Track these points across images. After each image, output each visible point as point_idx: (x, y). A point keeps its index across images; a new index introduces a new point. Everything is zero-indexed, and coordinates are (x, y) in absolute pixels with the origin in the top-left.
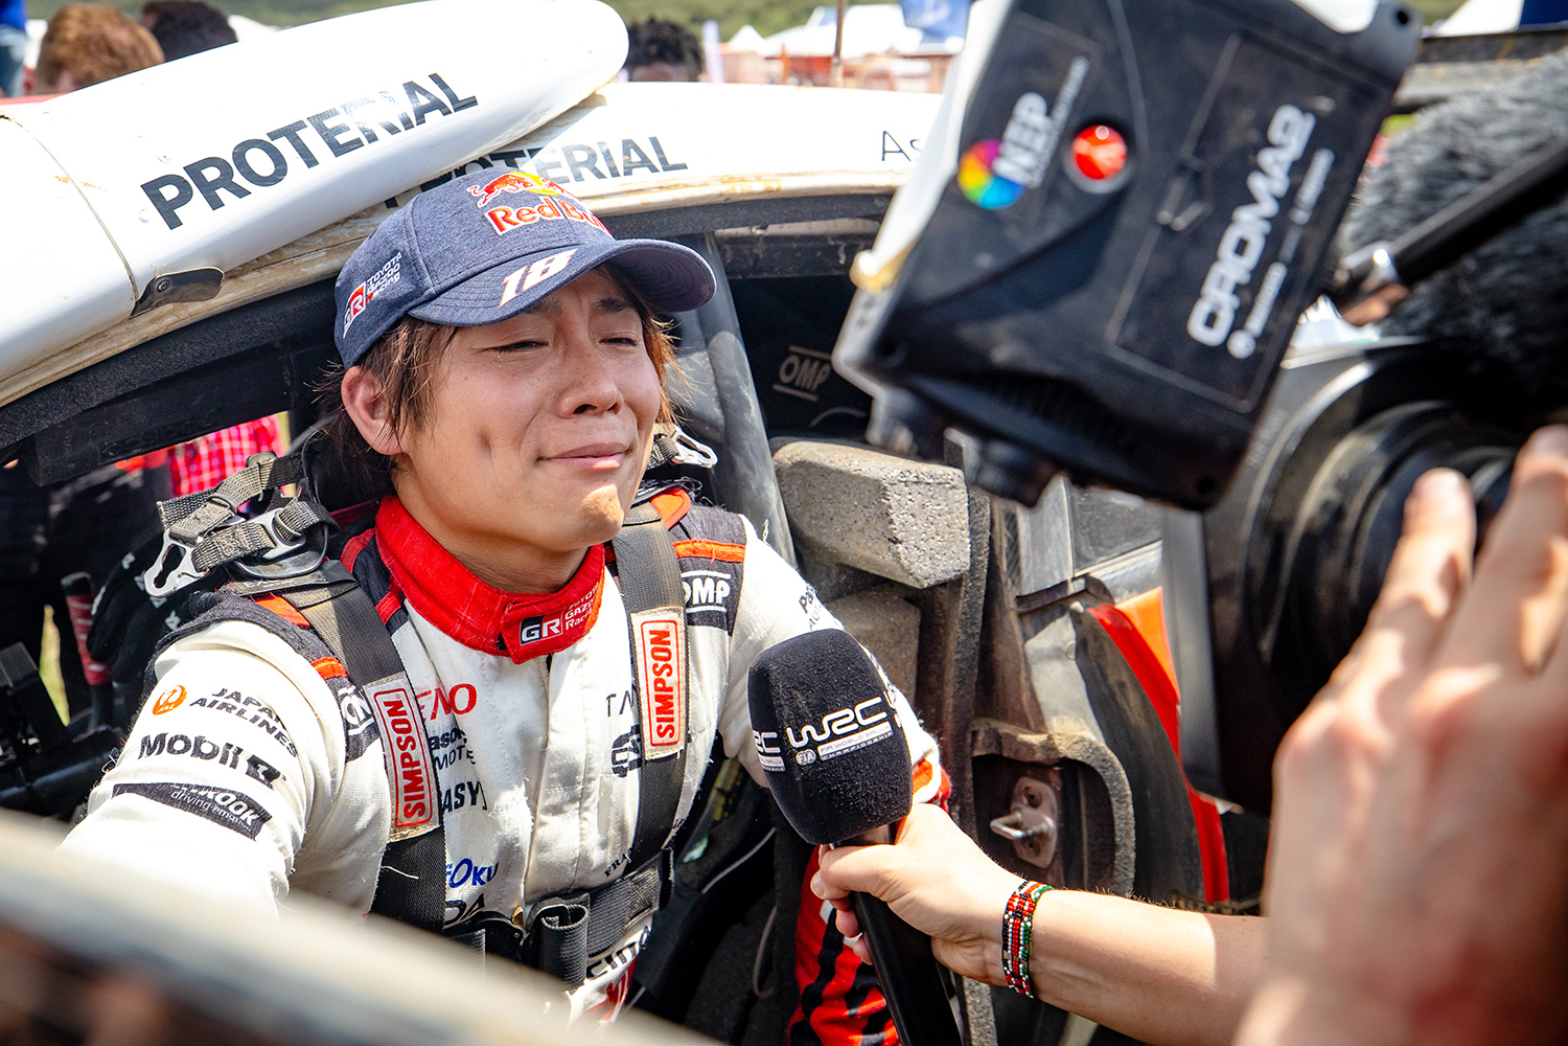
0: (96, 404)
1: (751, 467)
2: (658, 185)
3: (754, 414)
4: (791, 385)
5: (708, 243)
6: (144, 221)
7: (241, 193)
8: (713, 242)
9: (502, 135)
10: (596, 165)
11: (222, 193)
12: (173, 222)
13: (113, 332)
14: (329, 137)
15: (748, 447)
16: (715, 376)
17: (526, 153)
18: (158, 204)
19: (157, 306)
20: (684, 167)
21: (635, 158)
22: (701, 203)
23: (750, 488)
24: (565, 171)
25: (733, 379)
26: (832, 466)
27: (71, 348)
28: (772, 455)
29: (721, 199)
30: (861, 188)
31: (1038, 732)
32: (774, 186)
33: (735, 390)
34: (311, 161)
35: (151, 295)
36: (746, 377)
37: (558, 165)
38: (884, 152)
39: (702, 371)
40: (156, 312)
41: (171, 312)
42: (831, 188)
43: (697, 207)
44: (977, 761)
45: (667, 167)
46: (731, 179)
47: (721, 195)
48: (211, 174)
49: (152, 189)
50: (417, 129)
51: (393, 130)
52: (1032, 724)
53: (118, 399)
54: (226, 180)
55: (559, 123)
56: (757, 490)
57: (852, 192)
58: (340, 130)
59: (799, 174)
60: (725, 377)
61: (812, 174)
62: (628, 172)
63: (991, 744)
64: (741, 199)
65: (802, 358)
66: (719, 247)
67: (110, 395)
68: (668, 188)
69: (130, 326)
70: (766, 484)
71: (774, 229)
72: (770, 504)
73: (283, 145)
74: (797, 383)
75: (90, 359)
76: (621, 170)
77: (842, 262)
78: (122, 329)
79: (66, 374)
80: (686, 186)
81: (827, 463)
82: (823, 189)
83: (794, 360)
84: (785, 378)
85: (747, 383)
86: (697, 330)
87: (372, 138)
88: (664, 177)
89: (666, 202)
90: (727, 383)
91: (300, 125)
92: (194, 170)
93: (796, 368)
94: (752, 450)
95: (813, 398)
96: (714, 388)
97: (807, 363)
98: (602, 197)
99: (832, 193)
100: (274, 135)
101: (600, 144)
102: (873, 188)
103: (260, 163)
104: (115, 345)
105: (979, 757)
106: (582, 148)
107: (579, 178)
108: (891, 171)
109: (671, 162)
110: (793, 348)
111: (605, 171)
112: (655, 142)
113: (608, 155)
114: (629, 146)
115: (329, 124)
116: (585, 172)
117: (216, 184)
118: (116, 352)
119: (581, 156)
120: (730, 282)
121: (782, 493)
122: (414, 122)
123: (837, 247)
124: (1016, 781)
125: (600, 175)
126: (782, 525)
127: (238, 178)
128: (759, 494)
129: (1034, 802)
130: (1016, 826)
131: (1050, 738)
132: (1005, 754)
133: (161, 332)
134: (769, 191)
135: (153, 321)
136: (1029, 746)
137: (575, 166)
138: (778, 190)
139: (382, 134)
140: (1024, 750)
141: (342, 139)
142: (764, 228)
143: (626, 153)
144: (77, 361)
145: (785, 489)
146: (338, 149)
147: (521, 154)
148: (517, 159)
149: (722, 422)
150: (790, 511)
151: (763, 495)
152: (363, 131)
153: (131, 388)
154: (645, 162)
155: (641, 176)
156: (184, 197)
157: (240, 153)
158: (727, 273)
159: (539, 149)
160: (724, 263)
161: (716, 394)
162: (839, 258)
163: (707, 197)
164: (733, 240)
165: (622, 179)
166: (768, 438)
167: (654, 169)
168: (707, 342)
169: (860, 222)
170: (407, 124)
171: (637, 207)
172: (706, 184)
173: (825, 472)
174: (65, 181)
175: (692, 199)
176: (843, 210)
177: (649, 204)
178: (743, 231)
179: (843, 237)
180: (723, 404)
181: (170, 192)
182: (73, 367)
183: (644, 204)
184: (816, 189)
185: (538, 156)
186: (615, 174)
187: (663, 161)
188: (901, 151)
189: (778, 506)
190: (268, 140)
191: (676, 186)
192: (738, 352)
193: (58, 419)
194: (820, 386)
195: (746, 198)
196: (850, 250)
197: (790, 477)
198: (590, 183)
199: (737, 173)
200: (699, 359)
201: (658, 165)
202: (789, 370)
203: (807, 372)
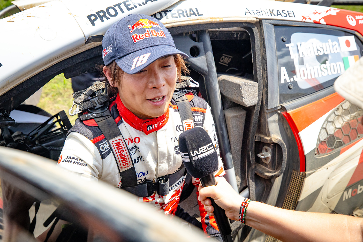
0: (77, 63)
1: (213, 80)
2: (197, 19)
3: (214, 69)
4: (223, 62)
5: (207, 32)
6: (87, 24)
7: (108, 18)
8: (208, 32)
9: (164, 7)
10: (184, 14)
11: (104, 18)
12: (94, 25)
13: (81, 47)
14: (127, 6)
15: (213, 76)
16: (207, 61)
17: (169, 11)
18: (90, 20)
19: (90, 42)
20: (202, 15)
21: (192, 13)
22: (206, 23)
23: (213, 85)
24: (177, 15)
25: (210, 62)
26: (230, 81)
27: (73, 50)
28: (218, 78)
29: (210, 22)
30: (240, 21)
31: (269, 137)
32: (222, 20)
33: (211, 64)
34: (123, 12)
35: (89, 40)
36: (213, 61)
37: (175, 14)
38: (246, 13)
39: (204, 60)
40: (90, 44)
41: (93, 44)
42: (234, 21)
43: (205, 24)
44: (255, 142)
45: (199, 15)
46: (212, 18)
47: (210, 21)
48: (102, 14)
49: (89, 17)
50: (146, 5)
51: (140, 5)
52: (268, 135)
53: (82, 62)
54: (105, 16)
55: (176, 4)
56: (214, 85)
57: (238, 21)
58: (129, 5)
59: (227, 17)
60: (209, 61)
61: (230, 17)
62: (190, 16)
63: (259, 139)
64: (214, 22)
65: (225, 57)
66: (209, 33)
67: (81, 61)
68: (199, 20)
69: (85, 46)
70: (216, 84)
71: (221, 29)
72: (216, 88)
73: (117, 8)
74: (224, 62)
75: (76, 53)
76: (189, 15)
77: (235, 37)
78: (83, 47)
79: (71, 56)
80: (203, 19)
81: (229, 80)
82: (232, 21)
83: (224, 57)
84: (221, 61)
86: (203, 51)
87: (136, 7)
88: (198, 17)
89: (198, 23)
90: (209, 62)
91: (121, 4)
92: (98, 13)
93: (224, 59)
94: (214, 77)
95: (227, 65)
96: (206, 63)
97: (226, 58)
98: (184, 21)
99: (234, 22)
100: (115, 6)
101: (185, 9)
102: (243, 21)
103: (112, 12)
104: (81, 50)
105: (256, 141)
106: (181, 10)
107: (180, 17)
108: (247, 17)
109: (200, 14)
110: (223, 54)
111: (185, 15)
112: (196, 9)
113: (186, 12)
114: (191, 10)
115: (127, 3)
116: (181, 15)
117: (103, 16)
118: (82, 52)
119: (181, 12)
120: (211, 40)
121: (219, 86)
122: (145, 4)
123: (234, 34)
124: (263, 146)
125: (184, 16)
126: (219, 93)
127: (107, 15)
128: (214, 86)
129: (267, 151)
130: (263, 155)
131: (271, 138)
132: (262, 141)
133: (91, 48)
134: (220, 21)
135: (89, 45)
136: (267, 140)
137: (179, 14)
138: (222, 21)
139: (138, 6)
140: (266, 140)
141: (129, 7)
142: (219, 29)
143: (190, 11)
144: (74, 53)
145: (220, 85)
146: (129, 9)
147: (168, 11)
148: (167, 12)
149: (207, 71)
150: (221, 90)
151: (215, 86)
152: (134, 5)
153: (85, 60)
155: (193, 16)
156: (96, 19)
157: (108, 9)
158: (210, 39)
159: (172, 10)
160: (210, 36)
161: (207, 64)
162: (234, 36)
163: (207, 22)
164: (212, 31)
166: (217, 74)
167: (196, 15)
168: (205, 53)
169: (239, 28)
170: (144, 4)
171: (192, 24)
172: (207, 19)
173: (229, 82)
174: (71, 14)
175: (204, 22)
176: (236, 25)
177: (194, 23)
178: (214, 29)
179: (235, 31)
180: (208, 67)
181: (93, 18)
182: (73, 55)
183: (193, 23)
184: (230, 21)
185: (171, 12)
186: (188, 16)
187: (198, 13)
188: (250, 13)
189: (218, 89)
190: (114, 7)
191: (201, 19)
192: (212, 56)
193: (70, 65)
194: (229, 63)
195: (215, 22)
196: (237, 34)
197: (221, 83)
198: (182, 18)
199: (214, 17)
200: (203, 57)
201: (197, 14)
202: (222, 59)
203: (226, 60)
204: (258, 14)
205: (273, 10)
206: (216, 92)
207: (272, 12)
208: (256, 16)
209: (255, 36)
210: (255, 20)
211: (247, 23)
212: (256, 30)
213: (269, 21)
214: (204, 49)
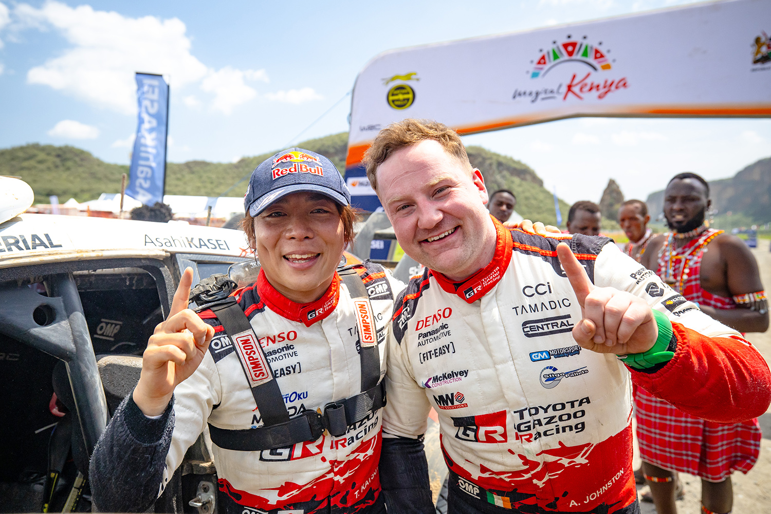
1: (88, 368)
2: (49, 253)
3: (90, 346)
4: (102, 335)
5: (70, 277)
8: (72, 277)
10: (19, 244)
15: (86, 360)
16: (72, 331)
20: (60, 246)
21: (37, 242)
22: (68, 261)
23: (87, 377)
24: (4, 247)
25: (81, 332)
26: (124, 364)
28: (97, 361)
29: (77, 259)
30: (136, 255)
31: (207, 462)
33: (81, 337)
36: (86, 330)
38: (146, 242)
39: (66, 329)
42: (124, 256)
43: (66, 262)
44: (182, 477)
45: (52, 246)
46: (81, 251)
47: (77, 257)
52: (205, 459)
55: (1, 227)
56: (90, 377)
57: (133, 257)
59: (111, 250)
60: (77, 331)
61: (116, 250)
62: (34, 248)
63: (189, 470)
64: (85, 259)
65: (107, 324)
66: (75, 279)
68: (53, 254)
70: (94, 375)
71: (99, 271)
72: (96, 383)
74: (105, 334)
76: (31, 247)
77: (127, 284)
80: (61, 254)
81: (122, 364)
82: (127, 255)
83: (103, 324)
84: (99, 332)
85: (86, 333)
86: (64, 313)
88: (51, 250)
89: (52, 260)
90: (78, 333)
93: (104, 328)
94: (88, 361)
95: (112, 339)
96: (71, 336)
97: (109, 325)
98: (21, 257)
99: (124, 257)
101: (21, 236)
102: (141, 255)
105: (184, 476)
106: (12, 237)
107: (10, 250)
108: (148, 249)
109: (55, 244)
110: (103, 320)
111: (23, 247)
112: (47, 236)
113: (25, 241)
114: (34, 237)
116: (13, 247)
119: (11, 241)
120: (79, 292)
121: (101, 378)
123: (126, 279)
124: (199, 483)
125: (20, 249)
126: (101, 391)
128: (91, 379)
129: (206, 490)
130: (199, 501)
131: (212, 463)
132: (195, 473)
134: (98, 257)
136: (204, 468)
137: (8, 244)
138: (102, 256)
140: (202, 470)
142: (95, 271)
143: (33, 239)
145: (103, 376)
149: (75, 350)
150: (105, 385)
151: (93, 379)
154: (42, 244)
155: (40, 250)
158: (78, 289)
160: (77, 284)
161: (72, 338)
162: (126, 282)
163: (70, 258)
164: (81, 276)
165: (31, 250)
166: (96, 355)
167: (46, 247)
168: (68, 317)
169: (135, 268)
171: (38, 262)
172: (70, 253)
173: (120, 367)
175: (64, 259)
176: (129, 264)
177: (43, 261)
178: (86, 272)
179: (129, 274)
180: (75, 342)
183: (40, 261)
184: (118, 256)
187: (51, 244)
188: (152, 242)
189: (100, 383)
191: (57, 254)
192: (83, 321)
194: (115, 335)
195: (88, 259)
196: (131, 280)
197: (104, 371)
198: (16, 252)
199: (84, 249)
200: (64, 324)
201: (49, 245)
202: (101, 328)
203: (110, 329)
204: (168, 244)
205: (192, 239)
206: (96, 391)
207: (192, 241)
208: (165, 247)
209: (166, 282)
210: (164, 254)
211: (148, 258)
212: (166, 271)
213: (188, 255)
214: (66, 309)
